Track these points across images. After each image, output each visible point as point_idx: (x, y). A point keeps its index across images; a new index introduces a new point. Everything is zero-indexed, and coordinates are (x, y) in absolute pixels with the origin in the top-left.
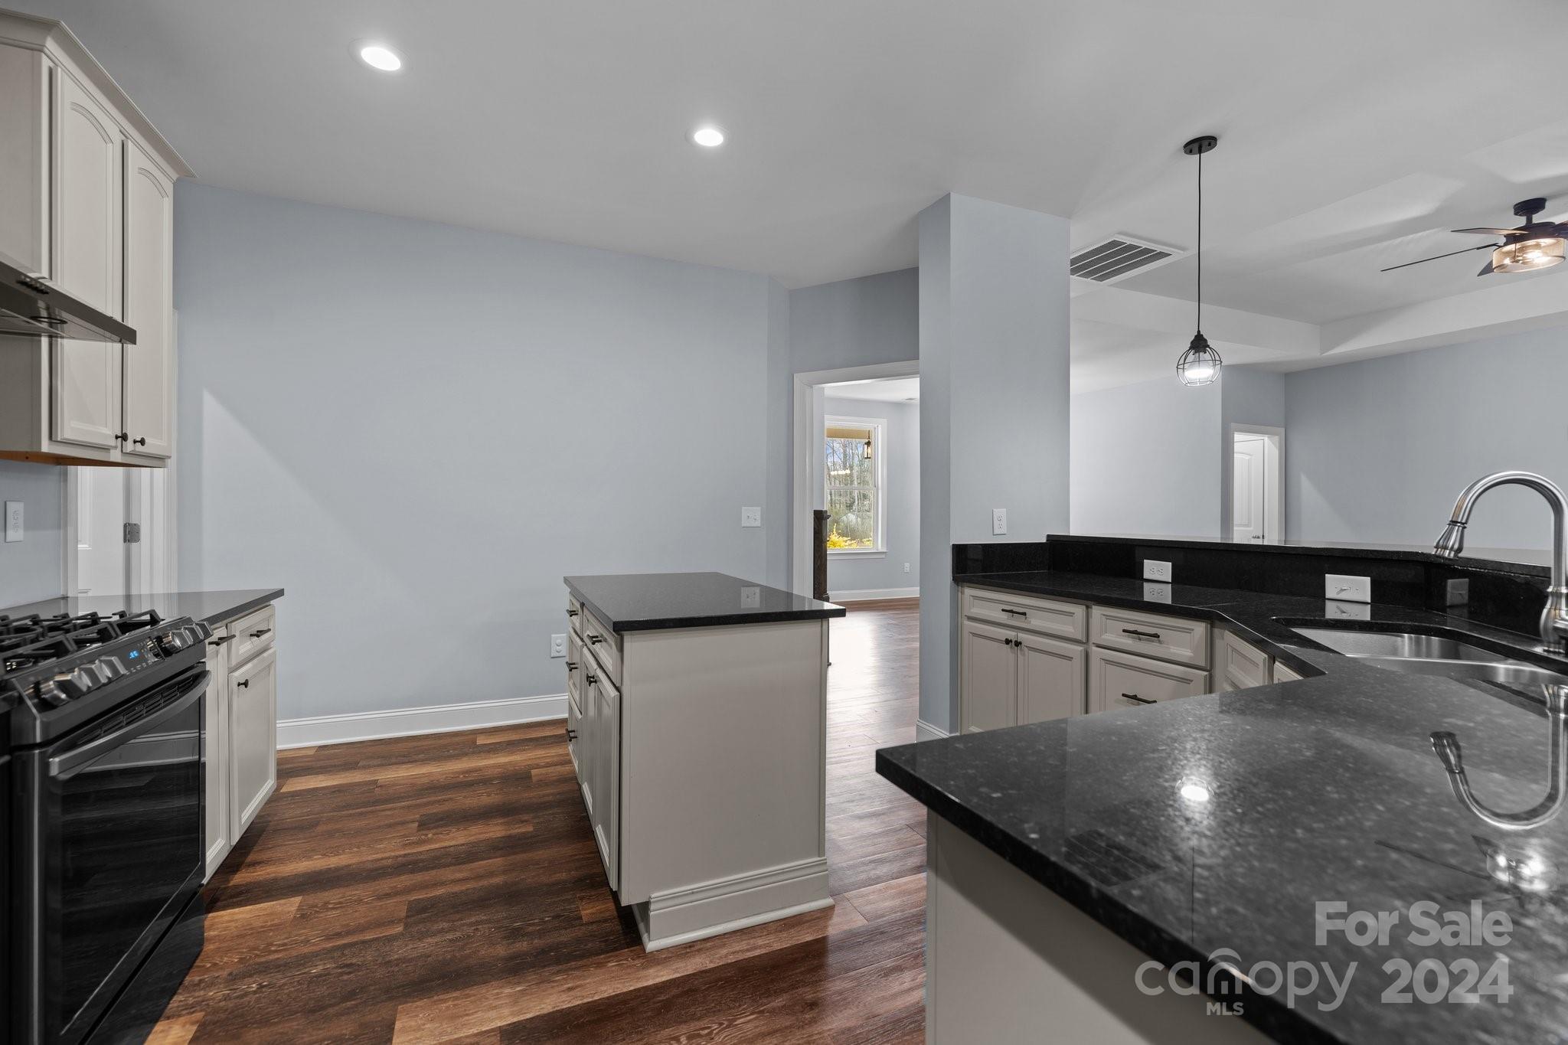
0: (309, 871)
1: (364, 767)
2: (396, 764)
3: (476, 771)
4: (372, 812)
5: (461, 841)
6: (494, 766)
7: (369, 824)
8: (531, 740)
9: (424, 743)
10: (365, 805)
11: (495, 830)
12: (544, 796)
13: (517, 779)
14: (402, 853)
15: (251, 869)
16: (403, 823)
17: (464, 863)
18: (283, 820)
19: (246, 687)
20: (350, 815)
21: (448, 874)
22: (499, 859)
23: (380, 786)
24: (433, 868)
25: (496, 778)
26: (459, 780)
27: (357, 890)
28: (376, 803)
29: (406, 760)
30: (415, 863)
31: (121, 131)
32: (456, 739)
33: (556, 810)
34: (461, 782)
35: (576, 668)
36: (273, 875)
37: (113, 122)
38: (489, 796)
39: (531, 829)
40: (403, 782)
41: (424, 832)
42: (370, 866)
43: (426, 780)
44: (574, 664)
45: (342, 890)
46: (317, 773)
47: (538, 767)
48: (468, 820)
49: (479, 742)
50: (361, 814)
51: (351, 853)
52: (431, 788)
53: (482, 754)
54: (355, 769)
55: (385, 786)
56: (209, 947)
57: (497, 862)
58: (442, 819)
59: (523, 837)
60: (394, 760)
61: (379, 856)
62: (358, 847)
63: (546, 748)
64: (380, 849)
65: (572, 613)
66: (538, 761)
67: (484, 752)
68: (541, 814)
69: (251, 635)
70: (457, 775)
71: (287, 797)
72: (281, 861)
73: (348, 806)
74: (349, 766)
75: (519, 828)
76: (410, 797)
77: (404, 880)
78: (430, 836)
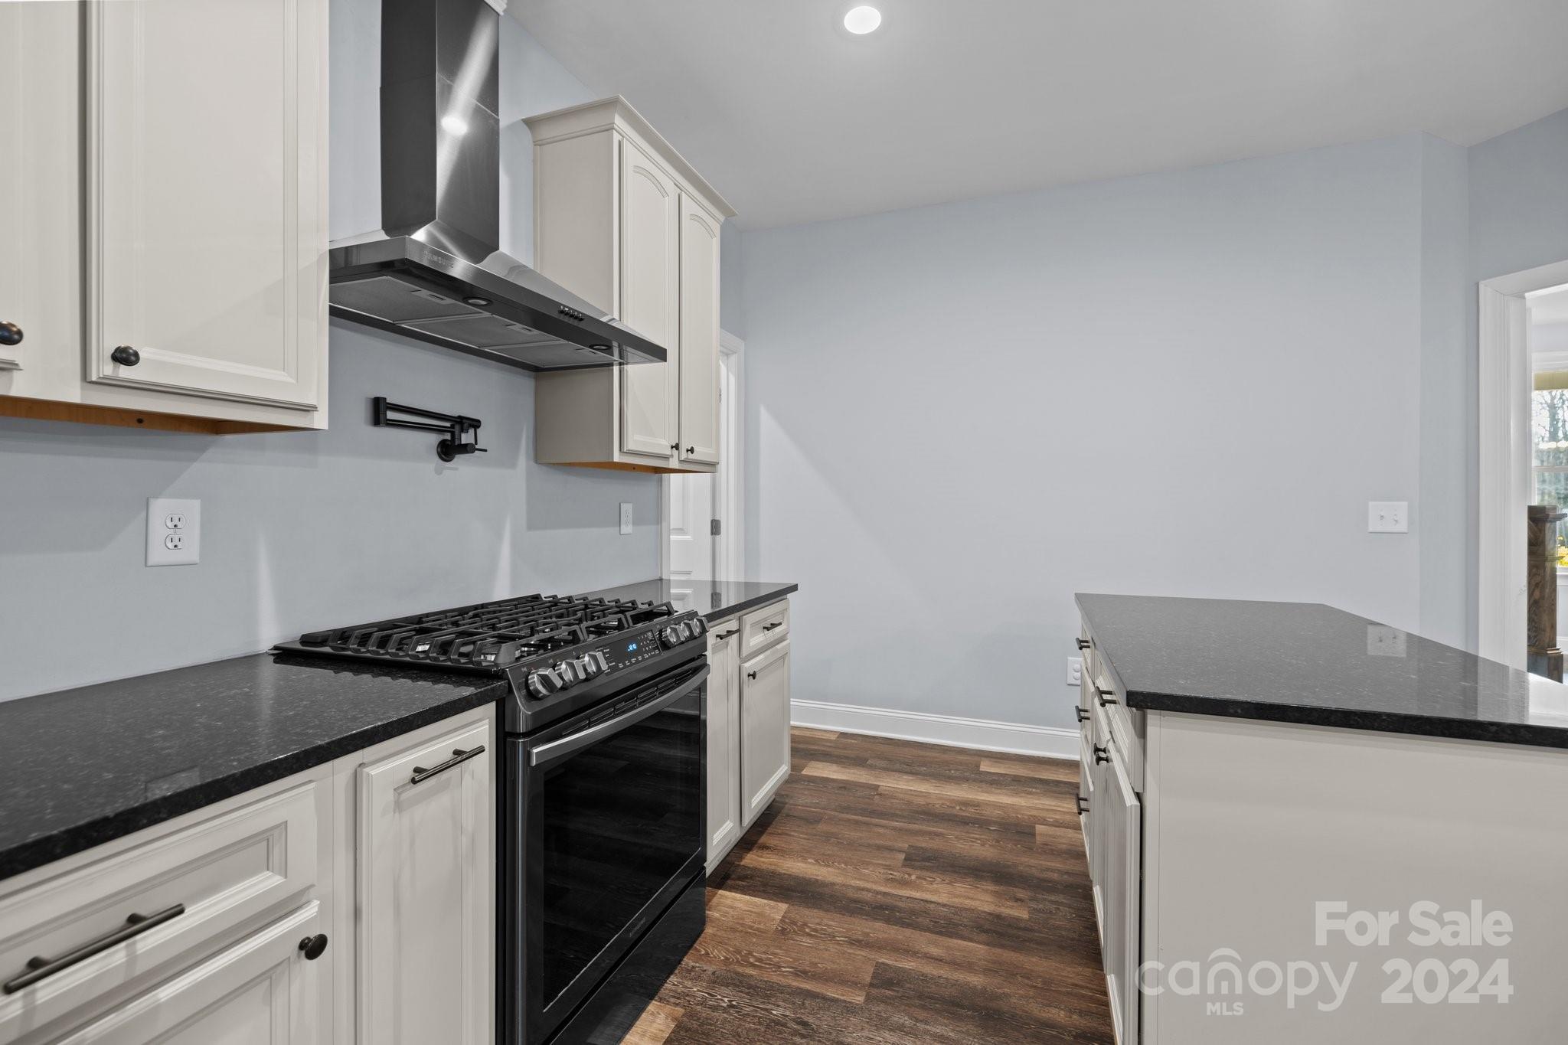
0: (801, 875)
1: (872, 767)
2: (900, 771)
3: (974, 806)
4: (867, 824)
5: (943, 899)
6: (995, 805)
7: (861, 838)
8: (1041, 781)
9: (928, 754)
10: (864, 812)
11: (982, 899)
12: (1047, 869)
13: (1018, 832)
14: (883, 889)
15: (760, 852)
16: (890, 849)
17: (940, 933)
18: (796, 805)
19: (754, 678)
20: (849, 820)
21: (924, 942)
22: (981, 946)
23: (880, 795)
24: (909, 926)
25: (995, 823)
26: (955, 812)
27: (833, 920)
28: (873, 813)
29: (908, 769)
30: (892, 909)
31: (675, 184)
32: (961, 758)
33: (1060, 898)
34: (956, 816)
35: (1088, 718)
36: (773, 867)
37: (668, 177)
38: (982, 845)
39: (1024, 915)
40: (901, 796)
41: (909, 870)
42: (851, 894)
43: (921, 801)
44: (1086, 711)
45: (821, 913)
46: (832, 762)
47: (1044, 822)
48: (955, 872)
49: (983, 768)
50: (857, 822)
51: (839, 868)
52: (924, 813)
53: (984, 785)
54: (863, 766)
55: (884, 795)
56: (709, 930)
57: (977, 950)
58: (928, 859)
59: (1013, 923)
60: (897, 766)
61: (862, 884)
62: (846, 865)
63: (1056, 798)
64: (865, 875)
65: (1082, 644)
66: (1043, 814)
67: (987, 782)
68: (1040, 896)
69: (764, 628)
70: (954, 805)
71: (804, 781)
72: (782, 852)
73: (847, 809)
74: (859, 762)
75: (1012, 907)
76: (904, 817)
77: (878, 930)
78: (913, 877)
